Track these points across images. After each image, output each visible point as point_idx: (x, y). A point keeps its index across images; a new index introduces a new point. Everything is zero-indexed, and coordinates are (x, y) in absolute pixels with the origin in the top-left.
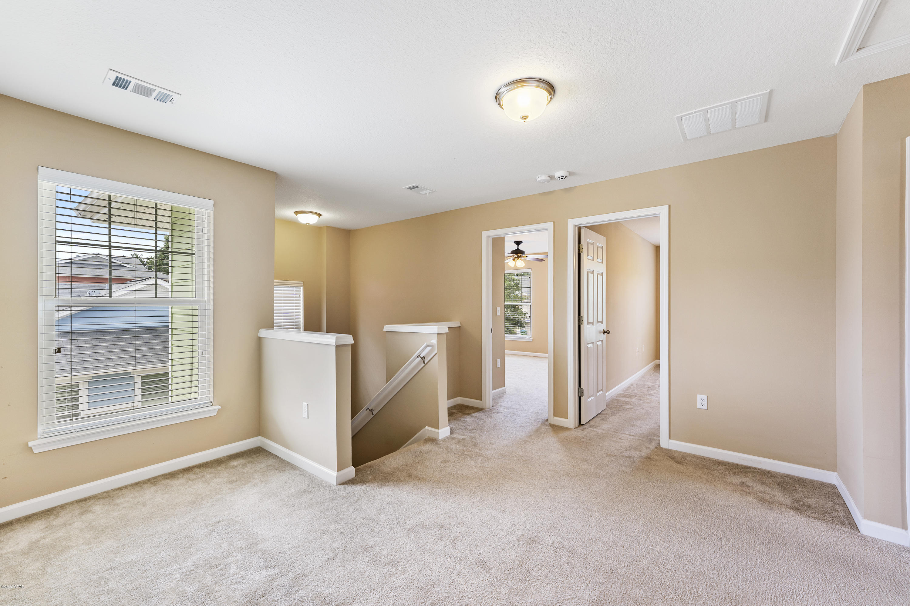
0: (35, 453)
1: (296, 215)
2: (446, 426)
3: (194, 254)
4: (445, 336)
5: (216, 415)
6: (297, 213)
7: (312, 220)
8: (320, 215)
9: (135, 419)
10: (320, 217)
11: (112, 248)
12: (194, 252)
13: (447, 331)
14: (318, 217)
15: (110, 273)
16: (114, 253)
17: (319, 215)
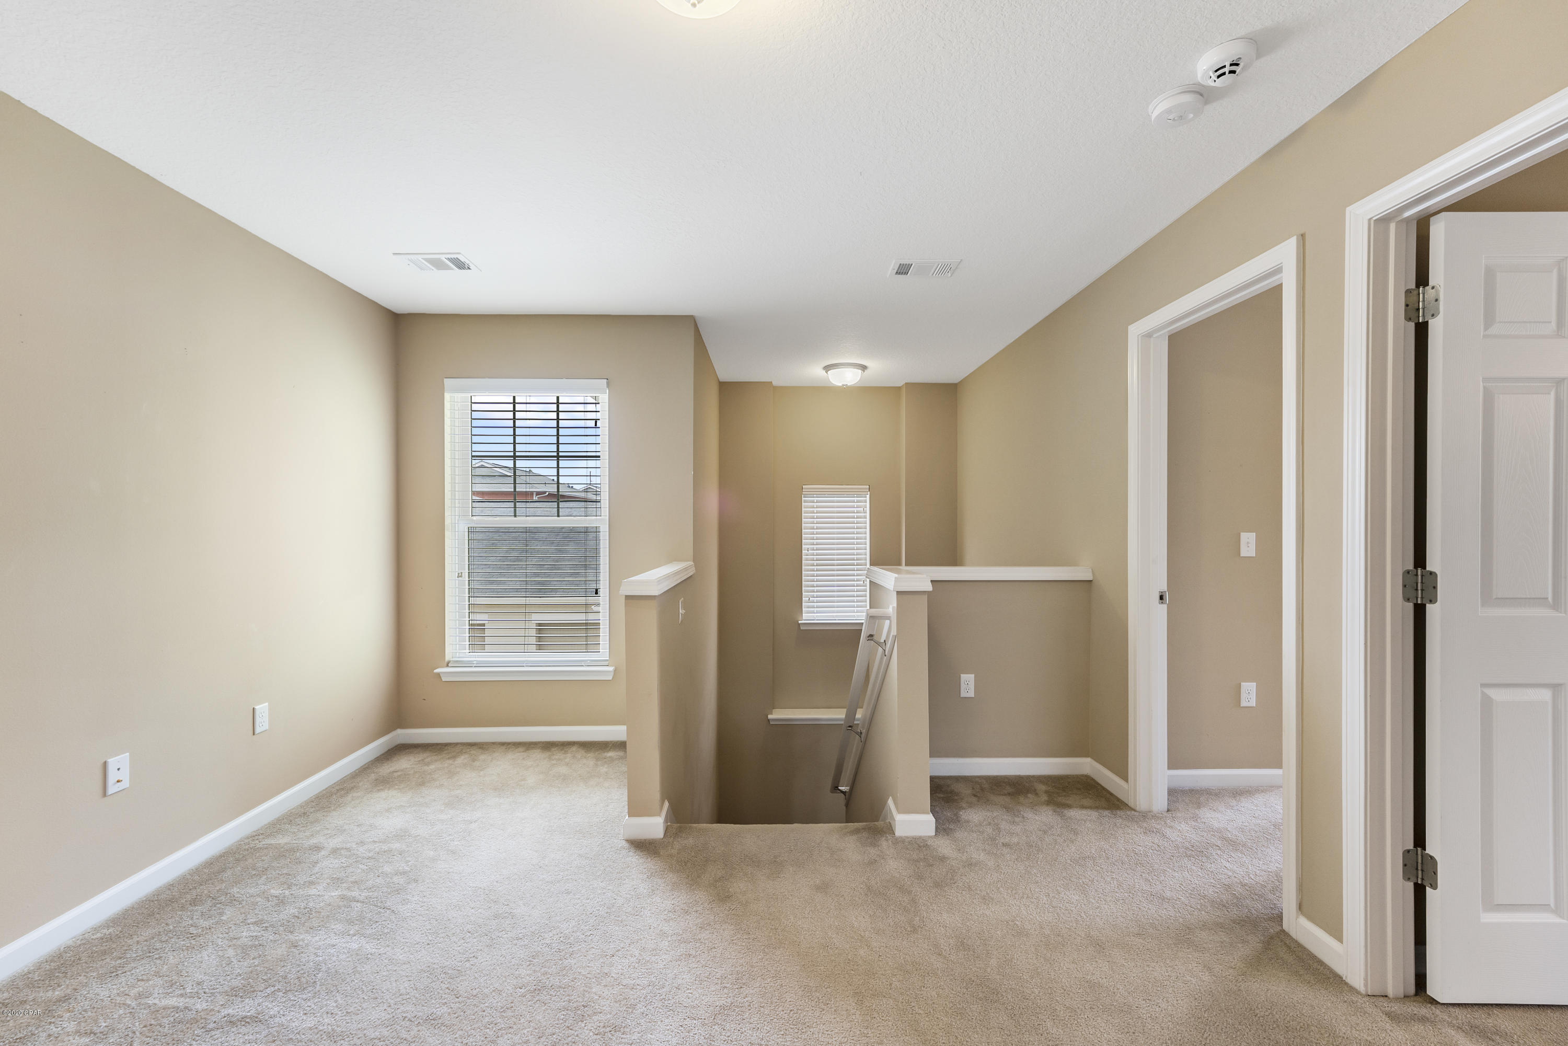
0: (443, 680)
1: (827, 372)
2: (923, 812)
3: (599, 457)
4: (925, 597)
5: (611, 679)
6: (827, 368)
7: (848, 377)
8: (864, 368)
9: (524, 665)
10: (864, 371)
11: (517, 458)
12: (598, 454)
13: (929, 588)
14: (860, 371)
15: (515, 488)
16: (519, 463)
17: (862, 369)
